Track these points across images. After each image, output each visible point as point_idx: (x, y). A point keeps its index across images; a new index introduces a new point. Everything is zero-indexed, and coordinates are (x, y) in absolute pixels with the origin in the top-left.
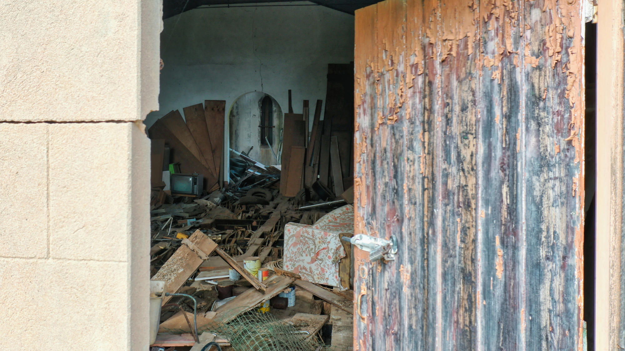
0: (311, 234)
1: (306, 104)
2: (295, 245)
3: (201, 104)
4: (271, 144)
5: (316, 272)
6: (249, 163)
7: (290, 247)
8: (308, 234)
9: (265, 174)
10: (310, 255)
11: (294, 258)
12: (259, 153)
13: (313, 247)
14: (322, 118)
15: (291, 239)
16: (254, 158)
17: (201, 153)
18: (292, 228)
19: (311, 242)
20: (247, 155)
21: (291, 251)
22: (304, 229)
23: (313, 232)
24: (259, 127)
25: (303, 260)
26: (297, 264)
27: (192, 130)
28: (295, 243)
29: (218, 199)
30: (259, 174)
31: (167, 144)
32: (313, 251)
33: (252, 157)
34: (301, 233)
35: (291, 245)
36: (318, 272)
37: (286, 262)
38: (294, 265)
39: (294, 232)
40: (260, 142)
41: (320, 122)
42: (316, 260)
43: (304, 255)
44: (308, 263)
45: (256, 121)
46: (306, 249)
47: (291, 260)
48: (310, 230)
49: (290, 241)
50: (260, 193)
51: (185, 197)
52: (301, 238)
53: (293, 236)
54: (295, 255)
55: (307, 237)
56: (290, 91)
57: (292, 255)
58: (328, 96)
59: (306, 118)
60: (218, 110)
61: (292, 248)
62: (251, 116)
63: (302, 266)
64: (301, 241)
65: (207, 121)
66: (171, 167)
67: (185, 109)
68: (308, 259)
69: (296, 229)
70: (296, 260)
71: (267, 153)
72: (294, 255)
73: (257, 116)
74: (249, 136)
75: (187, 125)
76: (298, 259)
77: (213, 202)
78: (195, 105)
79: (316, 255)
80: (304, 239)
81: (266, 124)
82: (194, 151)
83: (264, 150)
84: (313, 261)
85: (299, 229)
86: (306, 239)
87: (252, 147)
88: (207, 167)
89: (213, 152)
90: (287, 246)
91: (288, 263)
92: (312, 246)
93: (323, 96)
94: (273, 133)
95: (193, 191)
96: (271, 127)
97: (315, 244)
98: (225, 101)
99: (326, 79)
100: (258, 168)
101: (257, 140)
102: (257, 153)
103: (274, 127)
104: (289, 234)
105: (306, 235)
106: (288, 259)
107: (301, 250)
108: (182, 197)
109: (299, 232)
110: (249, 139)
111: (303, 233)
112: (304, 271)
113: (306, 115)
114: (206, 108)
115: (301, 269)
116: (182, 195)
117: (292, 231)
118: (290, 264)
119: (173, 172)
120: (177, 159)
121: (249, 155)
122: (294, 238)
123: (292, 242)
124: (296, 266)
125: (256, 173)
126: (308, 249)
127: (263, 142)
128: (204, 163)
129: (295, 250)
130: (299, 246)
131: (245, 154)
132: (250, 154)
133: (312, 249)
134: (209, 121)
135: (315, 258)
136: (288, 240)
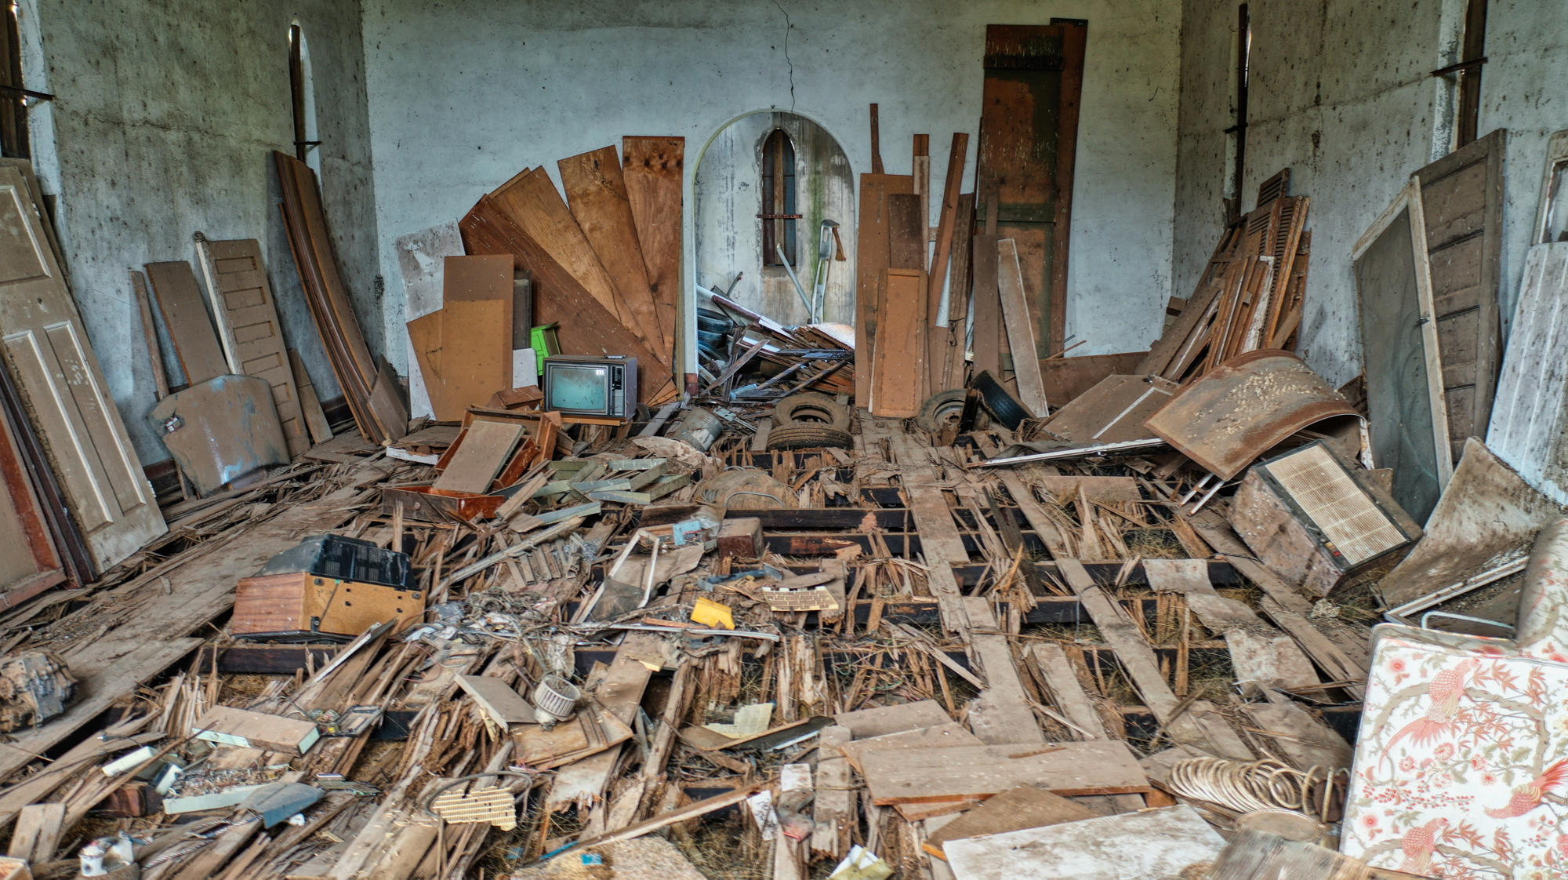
0: (1523, 684)
1: (921, 144)
2: (1423, 730)
3: (610, 151)
4: (793, 265)
5: (1527, 852)
6: (735, 317)
7: (1396, 739)
8: (1508, 684)
9: (791, 349)
10: (1509, 779)
11: (1413, 787)
12: (759, 290)
13: (1533, 743)
14: (967, 186)
15: (1405, 705)
16: (746, 303)
17: (619, 293)
18: (1416, 656)
19: (1519, 723)
20: (728, 294)
21: (1397, 757)
22: (1487, 662)
23: (1536, 675)
24: (759, 216)
25: (1464, 801)
26: (1426, 816)
27: (586, 226)
28: (1426, 721)
29: (705, 433)
30: (775, 350)
31: (518, 269)
32: (1529, 761)
33: (742, 299)
34: (1468, 680)
35: (1405, 731)
36: (1541, 853)
37: (1367, 803)
38: (1408, 818)
39: (1424, 673)
40: (761, 259)
41: (962, 198)
42: (1539, 803)
43: (1473, 776)
44: (1494, 814)
45: (753, 201)
46: (1489, 752)
47: (1393, 795)
48: (1519, 669)
49: (1398, 712)
50: (811, 408)
51: (589, 426)
52: (1465, 702)
53: (1416, 691)
54: (1421, 775)
55: (1496, 699)
56: (874, 108)
57: (1401, 775)
58: (984, 122)
59: (922, 187)
60: (664, 166)
61: (1406, 742)
62: (736, 188)
63: (1454, 824)
64: (1463, 715)
65: (631, 198)
66: (538, 335)
67: (562, 165)
68: (1500, 794)
69: (1436, 661)
70: (1426, 796)
71: (781, 288)
72: (1414, 773)
73: (752, 186)
74: (731, 243)
75: (571, 213)
76: (1434, 791)
77: (691, 442)
78: (594, 153)
79: (1543, 781)
80: (1483, 708)
81: (778, 209)
82: (597, 289)
83: (773, 281)
84: (1520, 804)
85: (1453, 661)
86: (1496, 707)
87: (741, 273)
88: (639, 334)
89: (654, 289)
90: (1376, 734)
91: (1377, 809)
92: (1523, 740)
93: (970, 123)
94: (799, 234)
95: (612, 408)
96: (790, 217)
97: (1540, 729)
98: (682, 139)
99: (980, 71)
100: (766, 331)
101: (754, 254)
102: (753, 290)
103: (800, 216)
104: (1399, 680)
105: (1493, 687)
106: (1380, 790)
107: (1458, 756)
108: (580, 425)
109: (1457, 675)
110: (731, 251)
111: (1479, 678)
112: (1463, 845)
113: (922, 178)
114: (627, 159)
115: (1448, 835)
116: (578, 421)
117: (1412, 667)
118: (1389, 813)
119: (545, 353)
120: (547, 313)
121: (731, 296)
122: (1426, 700)
123: (1411, 719)
124: (1421, 822)
125: (766, 347)
126: (1497, 754)
127: (769, 260)
128: (628, 322)
129: (1422, 752)
130: (1446, 737)
131: (722, 293)
132: (734, 292)
133: (1523, 753)
134: (636, 198)
135: (1536, 792)
136: (1389, 710)
